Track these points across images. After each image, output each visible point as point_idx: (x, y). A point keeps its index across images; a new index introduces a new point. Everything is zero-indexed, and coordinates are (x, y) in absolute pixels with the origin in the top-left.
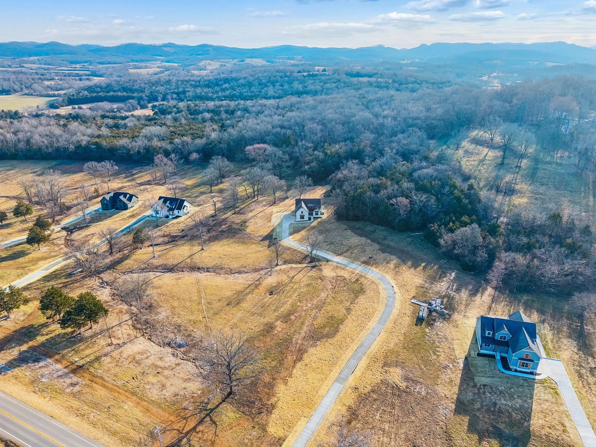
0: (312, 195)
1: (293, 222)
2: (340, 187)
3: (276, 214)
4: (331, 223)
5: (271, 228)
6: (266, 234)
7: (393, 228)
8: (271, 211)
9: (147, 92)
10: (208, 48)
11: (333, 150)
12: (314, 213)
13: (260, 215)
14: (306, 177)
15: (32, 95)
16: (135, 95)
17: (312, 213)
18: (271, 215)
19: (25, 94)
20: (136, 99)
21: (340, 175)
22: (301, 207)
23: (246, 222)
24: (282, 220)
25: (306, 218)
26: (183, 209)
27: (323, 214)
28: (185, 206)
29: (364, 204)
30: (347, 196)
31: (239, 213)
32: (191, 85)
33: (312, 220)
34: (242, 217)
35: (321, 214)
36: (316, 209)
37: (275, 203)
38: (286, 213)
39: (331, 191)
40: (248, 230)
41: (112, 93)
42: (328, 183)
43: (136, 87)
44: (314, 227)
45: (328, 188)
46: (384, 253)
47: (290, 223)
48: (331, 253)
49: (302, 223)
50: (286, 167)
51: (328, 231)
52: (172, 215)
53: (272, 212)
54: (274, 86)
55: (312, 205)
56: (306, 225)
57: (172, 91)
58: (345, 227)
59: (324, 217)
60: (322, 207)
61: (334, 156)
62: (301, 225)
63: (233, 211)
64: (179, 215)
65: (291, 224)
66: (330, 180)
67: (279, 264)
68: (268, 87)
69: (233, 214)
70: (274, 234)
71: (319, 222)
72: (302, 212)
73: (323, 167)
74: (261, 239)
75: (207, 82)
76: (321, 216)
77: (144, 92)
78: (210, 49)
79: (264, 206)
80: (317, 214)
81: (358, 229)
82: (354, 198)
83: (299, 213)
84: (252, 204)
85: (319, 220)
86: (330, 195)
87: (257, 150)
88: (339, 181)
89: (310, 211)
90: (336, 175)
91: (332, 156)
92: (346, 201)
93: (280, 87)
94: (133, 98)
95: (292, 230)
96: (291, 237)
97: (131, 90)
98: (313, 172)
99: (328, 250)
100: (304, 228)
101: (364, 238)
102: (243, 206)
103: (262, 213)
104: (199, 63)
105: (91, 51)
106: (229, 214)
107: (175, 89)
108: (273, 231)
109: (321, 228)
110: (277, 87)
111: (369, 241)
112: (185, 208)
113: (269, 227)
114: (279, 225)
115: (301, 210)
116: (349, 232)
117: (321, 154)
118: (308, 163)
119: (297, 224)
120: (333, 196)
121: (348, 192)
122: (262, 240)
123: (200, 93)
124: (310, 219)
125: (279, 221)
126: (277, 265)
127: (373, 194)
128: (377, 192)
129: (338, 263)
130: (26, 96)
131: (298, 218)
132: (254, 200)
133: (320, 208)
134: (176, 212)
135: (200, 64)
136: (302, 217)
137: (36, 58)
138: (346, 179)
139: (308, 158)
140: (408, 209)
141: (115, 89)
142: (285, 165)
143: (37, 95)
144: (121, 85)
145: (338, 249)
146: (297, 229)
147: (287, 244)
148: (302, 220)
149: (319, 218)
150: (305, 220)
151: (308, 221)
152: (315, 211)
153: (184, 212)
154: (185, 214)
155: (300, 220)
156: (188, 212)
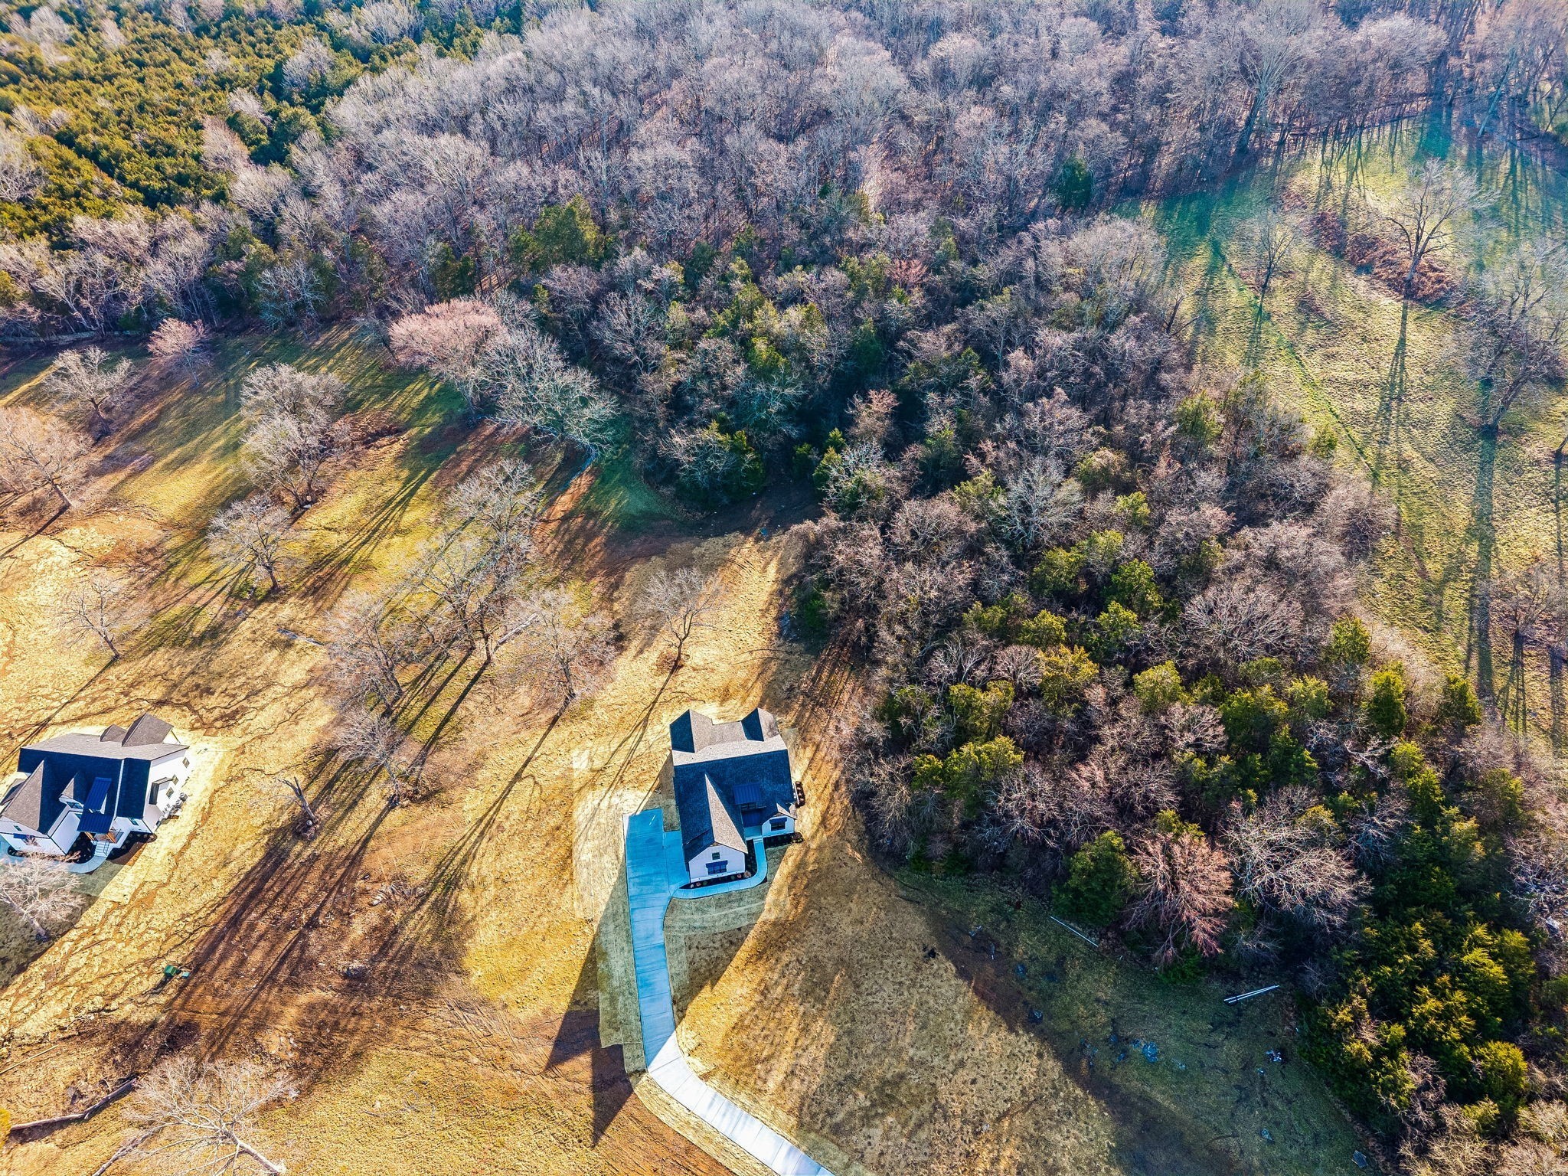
1: (676, 893)
5: (585, 948)
6: (565, 1006)
8: (559, 767)
12: (767, 826)
13: (514, 807)
24: (625, 878)
26: (153, 801)
27: (800, 799)
33: (762, 863)
36: (772, 811)
40: (477, 971)
44: (780, 937)
47: (665, 899)
49: (718, 905)
52: (107, 840)
53: (567, 779)
56: (741, 914)
58: (918, 925)
62: (717, 920)
65: (672, 906)
70: (603, 1002)
72: (716, 855)
74: (543, 1053)
80: (778, 827)
85: (793, 856)
91: (780, 375)
95: (682, 966)
96: (686, 1033)
98: (710, 474)
100: (734, 939)
101: (1023, 1041)
103: (526, 794)
108: (591, 973)
111: (1054, 1069)
112: (162, 795)
113: (569, 932)
114: (614, 915)
116: (947, 981)
119: (700, 906)
125: (610, 872)
134: (122, 825)
145: (926, 1158)
146: (703, 953)
147: (675, 1106)
148: (715, 876)
149: (788, 838)
150: (728, 874)
151: (742, 876)
152: (772, 821)
153: (162, 809)
154: (166, 815)
155: (708, 877)
156: (183, 797)
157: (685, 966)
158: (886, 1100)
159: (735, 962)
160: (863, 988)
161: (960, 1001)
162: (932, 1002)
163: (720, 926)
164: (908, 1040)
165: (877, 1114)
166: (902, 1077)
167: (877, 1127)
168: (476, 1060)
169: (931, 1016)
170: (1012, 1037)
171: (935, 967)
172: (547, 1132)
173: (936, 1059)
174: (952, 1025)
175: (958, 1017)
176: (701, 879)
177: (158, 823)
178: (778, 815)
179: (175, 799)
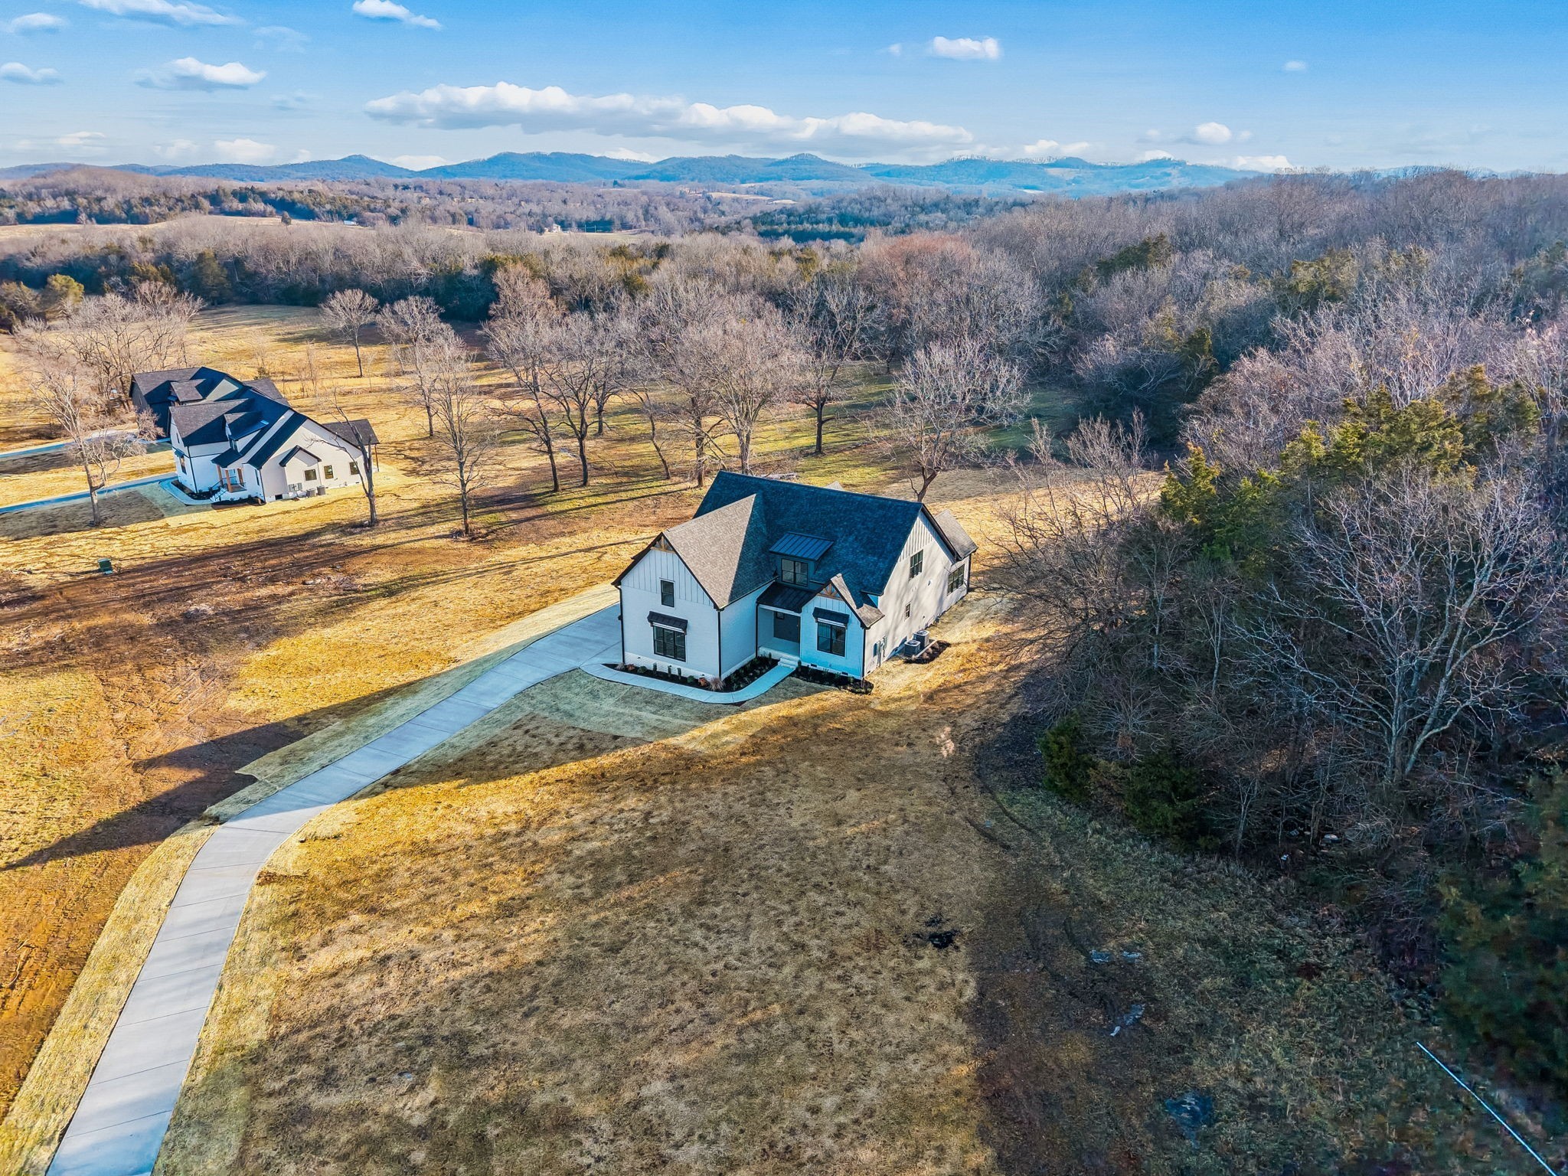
1: (594, 663)
12: (809, 622)
13: (547, 565)
17: (795, 623)
22: (660, 537)
24: (553, 632)
25: (702, 654)
26: (284, 463)
28: (295, 451)
33: (761, 685)
36: (822, 584)
41: (805, 226)
43: (875, 213)
47: (567, 666)
49: (657, 703)
52: (227, 487)
56: (643, 722)
62: (602, 714)
64: (260, 491)
65: (563, 677)
70: (325, 732)
72: (667, 591)
77: (888, 224)
80: (830, 643)
83: (642, 594)
114: (485, 660)
119: (599, 691)
131: (640, 644)
133: (870, 584)
134: (247, 473)
136: (669, 636)
144: (839, 208)
148: (664, 664)
149: (840, 681)
150: (687, 672)
151: (706, 686)
152: (818, 613)
153: (289, 483)
154: (291, 495)
155: (650, 660)
156: (321, 491)
158: (464, 1145)
159: (554, 772)
160: (707, 911)
161: (914, 1066)
162: (832, 1021)
163: (590, 722)
164: (679, 1059)
166: (565, 1123)
169: (799, 1046)
171: (924, 964)
173: (695, 1149)
174: (829, 1103)
175: (868, 1094)
176: (639, 663)
177: (279, 497)
178: (831, 595)
179: (312, 485)
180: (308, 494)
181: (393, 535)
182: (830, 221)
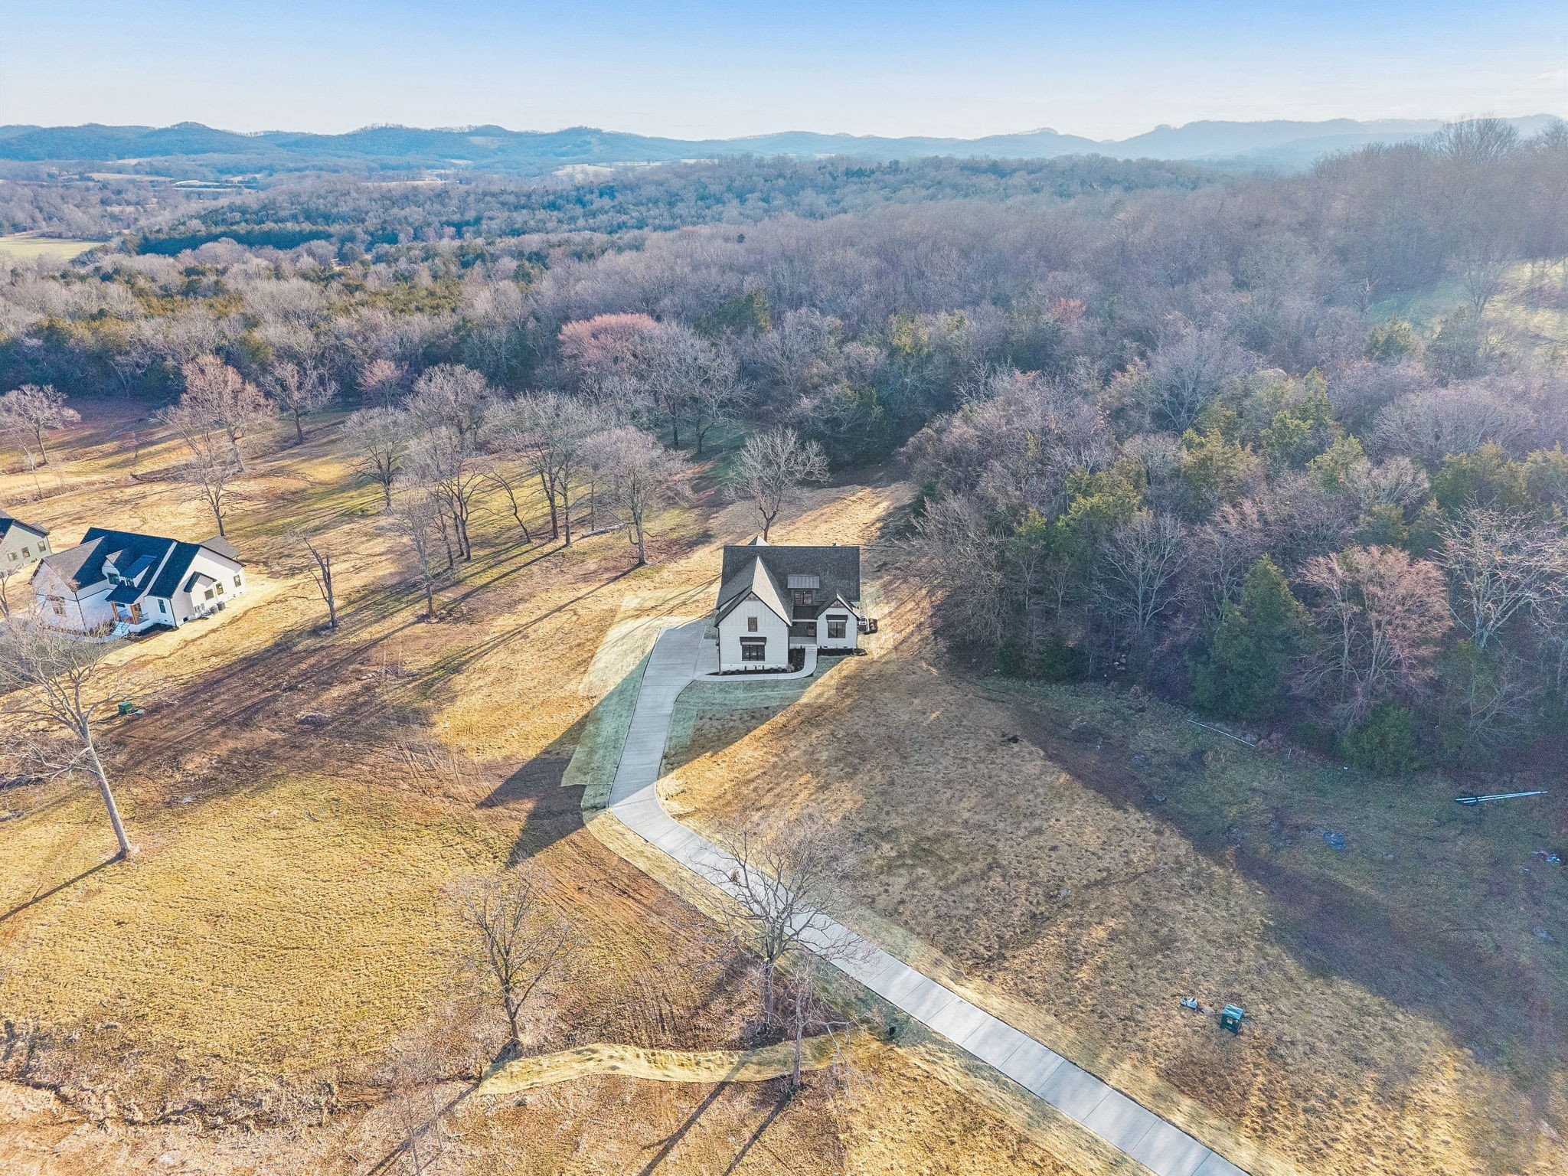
0: (824, 527)
1: (701, 675)
2: (966, 484)
3: (631, 624)
4: (913, 692)
5: (576, 714)
6: (532, 753)
7: (1327, 747)
8: (607, 604)
9: (372, 223)
10: (588, 138)
11: (924, 335)
12: (822, 624)
13: (546, 626)
14: (792, 437)
15: (60, 236)
16: (335, 228)
17: (813, 626)
18: (602, 630)
19: (43, 236)
20: (334, 240)
21: (958, 430)
22: (748, 593)
23: (457, 670)
24: (645, 665)
25: (777, 654)
26: (188, 588)
27: (868, 628)
28: (195, 576)
29: (1118, 582)
30: (1010, 532)
31: (451, 615)
32: (504, 204)
33: (810, 664)
34: (453, 638)
35: (862, 629)
36: (830, 602)
37: (642, 563)
38: (677, 620)
39: (918, 508)
40: (445, 724)
41: (269, 225)
42: (900, 474)
43: (344, 208)
44: (815, 717)
45: (903, 493)
46: (1320, 970)
47: (685, 681)
48: (917, 947)
49: (749, 687)
50: (722, 405)
51: (896, 744)
52: (131, 620)
53: (613, 612)
54: (743, 201)
55: (810, 582)
56: (773, 697)
57: (444, 219)
58: (998, 718)
59: (877, 646)
60: (869, 589)
61: (930, 356)
62: (742, 699)
63: (421, 608)
64: (166, 618)
65: (691, 687)
66: (911, 459)
67: (526, 1039)
68: (724, 203)
69: (422, 618)
70: (579, 754)
71: (849, 680)
72: (753, 623)
73: (881, 401)
74: (488, 786)
75: (551, 198)
76: (862, 642)
77: (363, 221)
78: (593, 140)
79: (587, 577)
80: (837, 632)
81: (1085, 736)
82: (1050, 545)
83: (734, 628)
84: (535, 568)
85: (850, 664)
86: (910, 528)
87: (606, 340)
88: (956, 457)
89: (797, 611)
90: (940, 431)
91: (920, 359)
92: (1002, 564)
93: (761, 204)
94: (327, 236)
95: (686, 731)
96: (670, 782)
97: (328, 218)
98: (833, 422)
99: (892, 914)
100: (758, 716)
101: (1134, 819)
102: (484, 579)
103: (564, 618)
104: (558, 170)
105: (283, 145)
106: (406, 615)
107: (455, 213)
108: (576, 732)
109: (857, 722)
110: (750, 204)
111: (1179, 846)
112: (199, 589)
113: (565, 704)
114: (620, 692)
115: (746, 609)
116: (1031, 762)
117: (873, 350)
118: (813, 389)
119: (725, 688)
120: (924, 535)
121: (1014, 511)
122: (488, 803)
123: (525, 222)
124: (796, 658)
125: (631, 663)
126: (512, 1050)
127: (1172, 528)
128: (1195, 513)
129: (973, 1065)
130: (42, 240)
131: (732, 657)
132: (549, 548)
133: (853, 597)
134: (149, 604)
135: (559, 173)
136: (753, 649)
137: (134, 162)
138: (991, 447)
139: (818, 368)
140: (1438, 630)
141: (282, 214)
142: (713, 396)
143: (74, 237)
144: (299, 203)
145: (967, 913)
146: (716, 723)
147: (630, 836)
148: (751, 665)
149: (848, 652)
150: (767, 667)
151: (784, 671)
152: (829, 617)
153: (195, 605)
154: (197, 615)
155: (741, 666)
156: (221, 607)
157: (690, 732)
158: (920, 853)
159: (757, 732)
160: (911, 760)
162: (1005, 776)
163: (742, 705)
164: (964, 805)
165: (903, 865)
166: (948, 835)
167: (901, 875)
168: (406, 787)
169: (1002, 787)
170: (1118, 814)
171: (1016, 749)
172: (459, 846)
173: (1002, 825)
174: (1031, 797)
176: (734, 668)
177: (185, 620)
178: (837, 606)
179: (212, 603)
180: (212, 611)
181: (377, 627)
182: (294, 218)
